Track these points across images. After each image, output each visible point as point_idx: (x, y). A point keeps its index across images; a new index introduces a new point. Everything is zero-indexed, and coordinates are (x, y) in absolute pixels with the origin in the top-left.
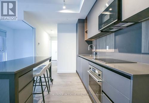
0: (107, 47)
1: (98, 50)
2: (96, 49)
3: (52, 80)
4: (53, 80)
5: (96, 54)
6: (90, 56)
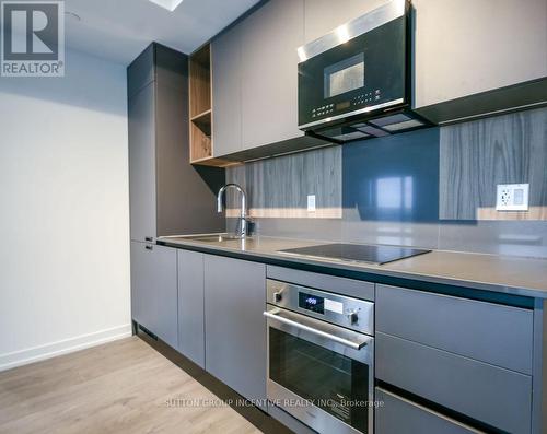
0: (311, 199)
1: (257, 213)
2: (250, 205)
5: (250, 227)
6: (220, 239)
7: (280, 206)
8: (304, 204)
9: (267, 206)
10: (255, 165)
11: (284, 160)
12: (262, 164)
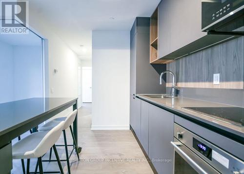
0: (216, 76)
1: (181, 85)
2: (177, 81)
3: (78, 150)
4: (80, 148)
5: (177, 92)
6: (162, 97)
7: (194, 81)
8: (211, 80)
9: (186, 81)
10: (181, 60)
11: (198, 54)
12: (184, 59)
